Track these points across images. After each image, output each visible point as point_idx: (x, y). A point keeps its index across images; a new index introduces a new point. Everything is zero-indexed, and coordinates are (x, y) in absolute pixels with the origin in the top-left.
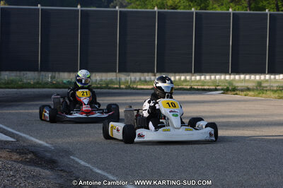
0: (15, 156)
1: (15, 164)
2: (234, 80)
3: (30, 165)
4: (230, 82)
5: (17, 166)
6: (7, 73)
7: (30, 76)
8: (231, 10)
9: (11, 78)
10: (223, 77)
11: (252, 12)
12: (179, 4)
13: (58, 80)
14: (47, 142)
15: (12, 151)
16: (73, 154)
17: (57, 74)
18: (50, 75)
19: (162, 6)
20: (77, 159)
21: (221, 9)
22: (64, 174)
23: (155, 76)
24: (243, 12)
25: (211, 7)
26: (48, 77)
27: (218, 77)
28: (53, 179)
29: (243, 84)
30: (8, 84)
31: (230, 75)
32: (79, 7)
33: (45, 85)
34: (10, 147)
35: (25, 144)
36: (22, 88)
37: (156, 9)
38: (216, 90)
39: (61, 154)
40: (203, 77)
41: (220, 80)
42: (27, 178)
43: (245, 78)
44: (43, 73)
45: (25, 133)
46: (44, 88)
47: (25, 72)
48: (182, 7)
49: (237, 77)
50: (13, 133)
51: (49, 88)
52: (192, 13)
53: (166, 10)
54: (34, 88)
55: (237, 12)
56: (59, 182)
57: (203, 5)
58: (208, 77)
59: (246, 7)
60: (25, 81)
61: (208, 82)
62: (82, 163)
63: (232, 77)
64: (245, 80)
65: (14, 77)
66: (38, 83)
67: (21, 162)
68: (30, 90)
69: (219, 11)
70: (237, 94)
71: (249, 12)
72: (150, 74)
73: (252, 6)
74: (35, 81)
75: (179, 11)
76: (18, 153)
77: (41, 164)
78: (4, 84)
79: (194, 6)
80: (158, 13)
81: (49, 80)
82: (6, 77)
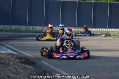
0: (18, 60)
1: (18, 63)
2: (109, 31)
3: (24, 64)
4: (108, 32)
5: (19, 64)
6: (14, 26)
7: (23, 28)
8: (108, 1)
9: (16, 28)
10: (104, 30)
11: (117, 2)
13: (35, 29)
14: (31, 55)
15: (16, 58)
16: (42, 60)
17: (35, 27)
18: (32, 27)
20: (44, 62)
22: (38, 68)
23: (76, 28)
24: (114, 2)
26: (31, 28)
27: (102, 30)
28: (34, 70)
29: (113, 33)
30: (15, 31)
31: (108, 29)
33: (30, 31)
34: (16, 56)
35: (22, 56)
37: (77, 0)
38: (102, 35)
39: (37, 60)
40: (96, 30)
41: (103, 31)
42: (23, 69)
43: (114, 30)
44: (29, 26)
45: (22, 51)
46: (29, 32)
47: (21, 26)
49: (111, 30)
50: (17, 51)
51: (32, 32)
52: (92, 2)
53: (81, 1)
54: (25, 32)
55: (111, 2)
56: (36, 71)
58: (98, 30)
60: (21, 29)
61: (98, 32)
62: (46, 64)
63: (109, 30)
64: (114, 31)
65: (17, 28)
66: (27, 30)
67: (20, 63)
68: (24, 33)
69: (103, 2)
70: (110, 37)
71: (116, 2)
72: (74, 28)
74: (26, 30)
75: (87, 1)
76: (19, 59)
77: (29, 64)
78: (13, 30)
80: (78, 2)
81: (32, 29)
82: (13, 28)
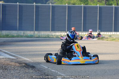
8: (98, 5)
11: (107, 6)
12: (76, 3)
13: (26, 34)
17: (25, 32)
18: (22, 32)
19: (69, 3)
21: (94, 5)
24: (103, 6)
25: (89, 4)
32: (34, 4)
36: (13, 37)
37: (67, 5)
40: (86, 33)
44: (19, 31)
47: (12, 31)
48: (77, 4)
53: (71, 5)
55: (100, 6)
57: (86, 3)
59: (104, 4)
69: (93, 5)
71: (105, 6)
72: (64, 32)
73: (107, 3)
75: (76, 5)
79: (82, 3)
80: (68, 6)
81: (22, 34)
82: (4, 33)
